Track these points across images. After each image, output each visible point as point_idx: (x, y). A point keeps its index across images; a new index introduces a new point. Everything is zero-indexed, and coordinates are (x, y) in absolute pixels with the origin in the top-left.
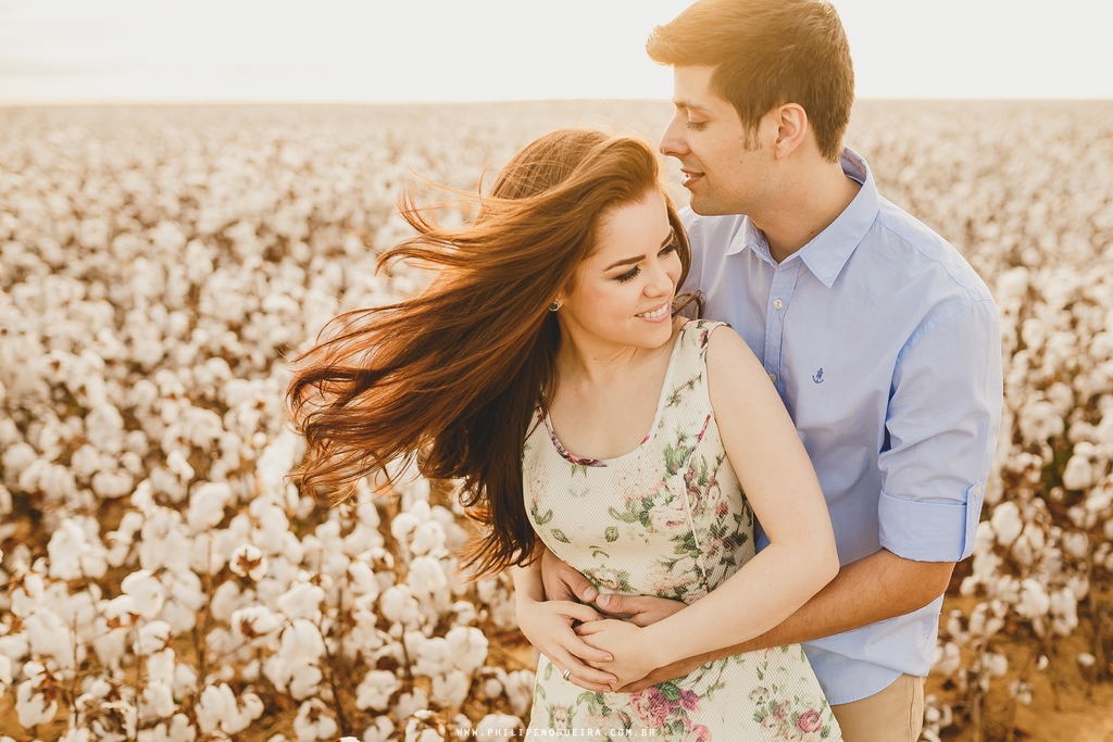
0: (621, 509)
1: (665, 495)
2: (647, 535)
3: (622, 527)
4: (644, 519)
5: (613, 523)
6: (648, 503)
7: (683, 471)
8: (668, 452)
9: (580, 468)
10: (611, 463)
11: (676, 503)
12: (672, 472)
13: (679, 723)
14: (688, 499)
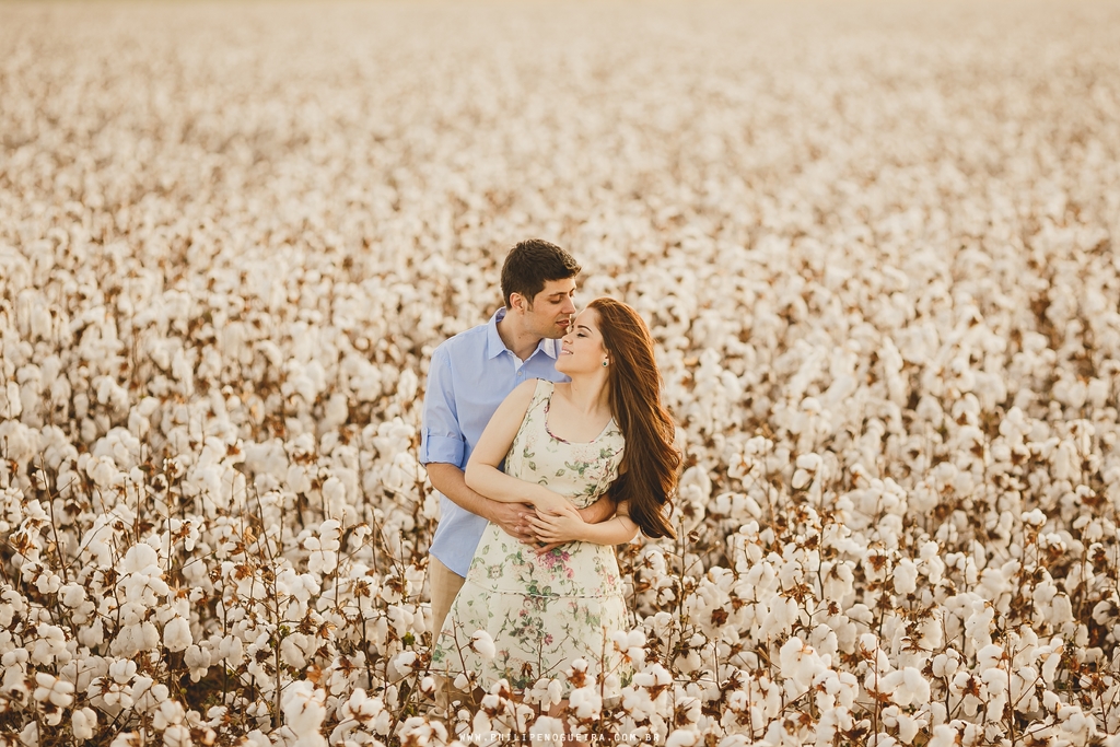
0: (572, 464)
1: (595, 464)
2: (578, 479)
3: (568, 471)
4: (581, 471)
5: (564, 467)
6: (586, 465)
7: (607, 460)
8: (602, 451)
9: (555, 441)
10: (573, 444)
11: (598, 470)
12: (602, 457)
13: (559, 566)
14: (604, 471)
